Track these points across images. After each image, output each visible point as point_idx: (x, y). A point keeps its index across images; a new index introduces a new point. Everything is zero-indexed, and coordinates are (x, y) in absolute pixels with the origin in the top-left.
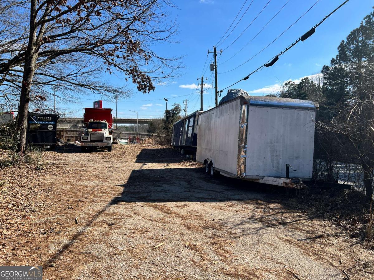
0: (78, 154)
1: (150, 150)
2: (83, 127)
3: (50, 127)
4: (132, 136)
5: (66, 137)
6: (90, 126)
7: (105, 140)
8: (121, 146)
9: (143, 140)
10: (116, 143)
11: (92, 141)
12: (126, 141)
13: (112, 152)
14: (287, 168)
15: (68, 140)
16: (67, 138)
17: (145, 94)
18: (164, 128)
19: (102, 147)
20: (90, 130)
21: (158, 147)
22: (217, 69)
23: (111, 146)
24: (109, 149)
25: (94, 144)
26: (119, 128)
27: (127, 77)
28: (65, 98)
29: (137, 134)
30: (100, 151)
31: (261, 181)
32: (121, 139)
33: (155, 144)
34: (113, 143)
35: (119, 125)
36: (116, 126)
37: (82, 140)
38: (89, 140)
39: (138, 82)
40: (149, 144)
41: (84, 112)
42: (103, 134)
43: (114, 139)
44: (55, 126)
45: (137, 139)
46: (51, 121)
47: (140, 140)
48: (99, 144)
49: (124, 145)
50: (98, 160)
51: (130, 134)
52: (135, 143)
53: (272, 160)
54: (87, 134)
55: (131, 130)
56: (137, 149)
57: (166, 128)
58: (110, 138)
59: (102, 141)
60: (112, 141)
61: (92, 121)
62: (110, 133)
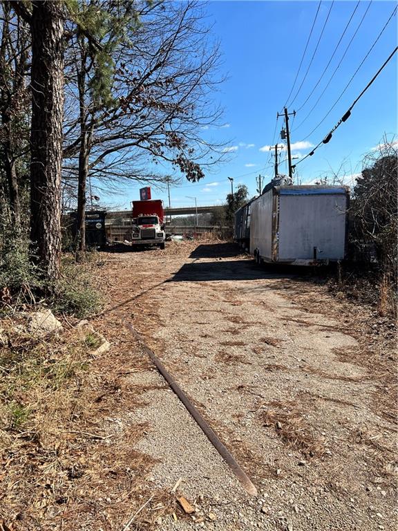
0: (130, 253)
1: (209, 245)
2: (133, 223)
3: (99, 225)
4: (188, 230)
5: (113, 235)
6: (140, 222)
7: (156, 237)
8: (175, 243)
9: (201, 235)
10: (170, 240)
11: (143, 239)
12: (181, 237)
13: (166, 250)
14: (315, 250)
15: (116, 239)
16: (114, 237)
17: (195, 183)
18: (227, 218)
19: (154, 245)
20: (141, 227)
21: (218, 241)
22: (290, 136)
23: (163, 243)
24: (162, 246)
25: (146, 242)
26: (174, 221)
27: (175, 166)
28: (109, 190)
29: (194, 228)
30: (152, 249)
31: (293, 264)
32: (176, 235)
33: (216, 239)
34: (166, 240)
35: (173, 217)
36: (170, 218)
37: (133, 238)
38: (140, 237)
39: (186, 171)
40: (208, 239)
41: (132, 206)
42: (154, 230)
43: (167, 235)
44: (103, 223)
45: (194, 234)
46: (99, 218)
47: (198, 234)
48: (151, 241)
49: (179, 242)
50: (152, 258)
51: (186, 228)
52: (191, 239)
53: (304, 244)
54: (137, 230)
55: (190, 222)
56: (193, 245)
57: (228, 218)
58: (162, 234)
59: (153, 238)
60: (164, 237)
61: (142, 215)
62: (162, 228)
